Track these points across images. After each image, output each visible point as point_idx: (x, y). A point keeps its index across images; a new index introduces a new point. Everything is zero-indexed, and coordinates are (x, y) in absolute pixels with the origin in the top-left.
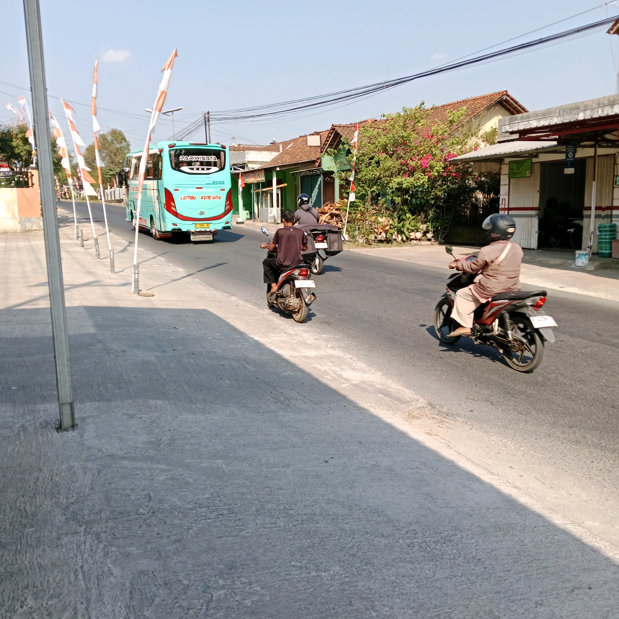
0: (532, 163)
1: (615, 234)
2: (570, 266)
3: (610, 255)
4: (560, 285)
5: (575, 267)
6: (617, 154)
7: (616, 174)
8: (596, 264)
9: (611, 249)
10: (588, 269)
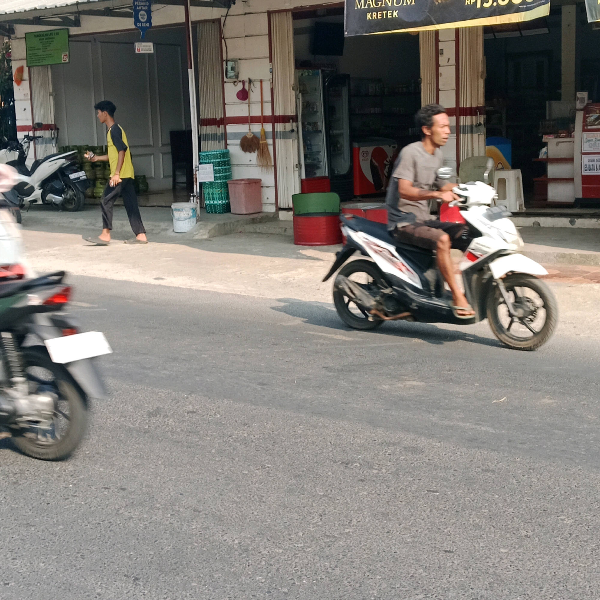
0: (70, 36)
1: (229, 170)
2: (163, 233)
3: (227, 208)
4: (156, 274)
5: (173, 234)
6: (223, 20)
7: (225, 58)
8: (211, 226)
9: (228, 198)
10: (197, 237)
